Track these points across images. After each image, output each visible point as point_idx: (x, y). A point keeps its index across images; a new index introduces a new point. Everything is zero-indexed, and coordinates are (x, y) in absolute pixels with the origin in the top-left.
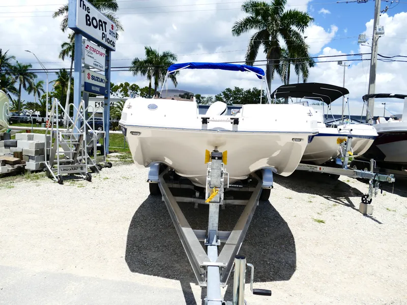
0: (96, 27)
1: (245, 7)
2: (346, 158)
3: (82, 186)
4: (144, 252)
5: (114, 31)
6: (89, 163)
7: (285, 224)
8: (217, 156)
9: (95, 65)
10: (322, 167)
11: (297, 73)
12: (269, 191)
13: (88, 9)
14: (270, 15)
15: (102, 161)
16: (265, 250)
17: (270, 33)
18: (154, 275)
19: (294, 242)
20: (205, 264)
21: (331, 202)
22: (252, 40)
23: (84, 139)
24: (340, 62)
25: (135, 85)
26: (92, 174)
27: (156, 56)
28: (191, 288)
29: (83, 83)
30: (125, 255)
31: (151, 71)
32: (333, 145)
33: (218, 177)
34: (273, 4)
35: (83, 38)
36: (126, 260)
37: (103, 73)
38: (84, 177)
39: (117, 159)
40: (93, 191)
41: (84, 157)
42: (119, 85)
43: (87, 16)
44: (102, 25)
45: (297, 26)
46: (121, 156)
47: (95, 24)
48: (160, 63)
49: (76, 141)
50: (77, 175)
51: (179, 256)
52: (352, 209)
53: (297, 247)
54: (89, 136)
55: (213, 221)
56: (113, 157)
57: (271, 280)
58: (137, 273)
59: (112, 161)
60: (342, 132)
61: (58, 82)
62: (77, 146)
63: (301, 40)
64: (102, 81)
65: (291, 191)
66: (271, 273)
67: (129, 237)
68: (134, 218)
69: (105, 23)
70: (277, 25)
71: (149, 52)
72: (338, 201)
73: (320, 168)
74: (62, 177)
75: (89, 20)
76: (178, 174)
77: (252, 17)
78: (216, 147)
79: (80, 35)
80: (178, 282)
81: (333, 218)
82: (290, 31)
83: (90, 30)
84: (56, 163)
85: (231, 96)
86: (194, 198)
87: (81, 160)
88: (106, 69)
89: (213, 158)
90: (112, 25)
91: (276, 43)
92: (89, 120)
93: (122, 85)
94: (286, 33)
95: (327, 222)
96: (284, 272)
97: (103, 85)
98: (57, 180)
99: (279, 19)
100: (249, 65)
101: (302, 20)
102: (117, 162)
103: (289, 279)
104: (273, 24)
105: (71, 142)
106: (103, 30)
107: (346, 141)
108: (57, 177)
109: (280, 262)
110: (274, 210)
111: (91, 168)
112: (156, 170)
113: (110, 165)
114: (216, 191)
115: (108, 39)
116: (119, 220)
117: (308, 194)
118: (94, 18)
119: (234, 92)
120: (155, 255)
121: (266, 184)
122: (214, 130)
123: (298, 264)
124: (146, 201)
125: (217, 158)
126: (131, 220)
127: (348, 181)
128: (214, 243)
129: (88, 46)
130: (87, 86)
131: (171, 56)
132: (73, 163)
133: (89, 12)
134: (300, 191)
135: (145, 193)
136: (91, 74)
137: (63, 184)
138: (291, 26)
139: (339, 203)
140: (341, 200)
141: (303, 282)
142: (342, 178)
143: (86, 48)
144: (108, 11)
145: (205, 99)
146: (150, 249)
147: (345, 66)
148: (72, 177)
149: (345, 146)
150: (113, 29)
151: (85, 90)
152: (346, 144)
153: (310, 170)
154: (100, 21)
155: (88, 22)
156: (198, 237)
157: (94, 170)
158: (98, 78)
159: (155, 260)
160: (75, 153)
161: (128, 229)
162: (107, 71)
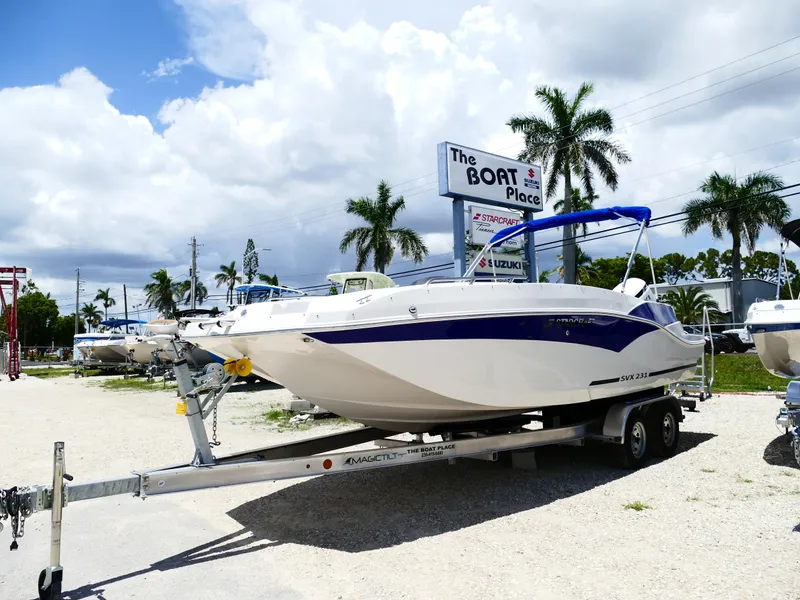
0: (491, 183)
5: (536, 179)
13: (470, 160)
43: (470, 170)
44: (505, 177)
47: (489, 179)
69: (514, 171)
75: (475, 175)
79: (459, 201)
90: (531, 170)
106: (508, 183)
115: (522, 194)
118: (485, 170)
129: (478, 215)
133: (474, 164)
143: (475, 218)
150: (532, 176)
154: (500, 170)
155: (474, 179)
158: (504, 262)
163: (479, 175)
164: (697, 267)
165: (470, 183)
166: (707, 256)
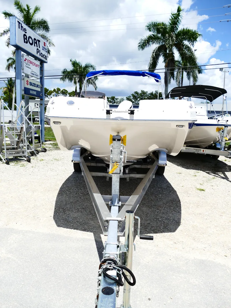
0: (31, 44)
1: (148, 27)
2: (223, 142)
3: (23, 165)
4: (67, 212)
5: (46, 47)
6: (29, 149)
7: (175, 192)
8: (117, 139)
9: (32, 74)
10: (205, 150)
11: (189, 79)
12: (164, 167)
13: (25, 30)
14: (168, 33)
15: (39, 147)
16: (158, 210)
17: (167, 47)
18: (74, 229)
19: (180, 205)
20: (108, 219)
21: (211, 176)
22: (153, 52)
23: (24, 131)
24: (221, 69)
25: (65, 90)
26: (31, 157)
27: (80, 67)
28: (101, 238)
29: (23, 88)
30: (53, 215)
31: (76, 78)
32: (213, 132)
33: (118, 154)
34: (170, 23)
35: (22, 53)
36: (54, 218)
37: (39, 80)
38: (25, 159)
39: (51, 146)
40: (32, 169)
41: (25, 144)
42: (52, 90)
43: (24, 35)
44: (36, 43)
45: (188, 41)
46: (54, 144)
47: (31, 42)
48: (83, 72)
49: (19, 132)
50: (20, 158)
51: (94, 215)
52: (227, 181)
53: (182, 208)
54: (29, 128)
55: (115, 188)
56: (47, 145)
57: (161, 232)
58: (61, 228)
59: (47, 147)
60: (220, 123)
61: (6, 88)
62: (19, 136)
63: (191, 52)
64: (37, 86)
65: (181, 168)
66: (162, 227)
67: (57, 202)
68: (61, 188)
69: (39, 41)
70: (173, 41)
71: (75, 64)
72: (217, 175)
73: (203, 151)
74: (8, 160)
75: (26, 38)
76: (93, 155)
77: (153, 35)
78: (118, 132)
79: (20, 51)
80: (92, 234)
81: (212, 187)
82: (183, 45)
83: (27, 47)
84: (4, 149)
85: (138, 98)
86: (106, 173)
87: (22, 147)
88: (40, 77)
89: (114, 140)
90: (44, 43)
91: (172, 55)
92: (28, 117)
93: (54, 90)
94: (180, 47)
95: (207, 190)
96: (171, 227)
97: (39, 89)
98: (5, 162)
99: (174, 35)
100: (152, 72)
101: (192, 36)
102: (51, 148)
103: (175, 231)
104: (169, 40)
105: (15, 133)
106: (37, 47)
107: (223, 130)
108: (5, 159)
109: (168, 219)
110: (167, 182)
111: (30, 153)
112: (78, 153)
113: (45, 150)
114: (116, 165)
115: (41, 53)
116: (50, 190)
117: (194, 170)
118: (30, 37)
119: (141, 94)
120: (76, 215)
121: (161, 162)
122: (116, 119)
123: (182, 221)
124: (71, 176)
125: (116, 140)
126: (59, 190)
127: (225, 160)
128: (116, 204)
129: (26, 59)
130: (27, 91)
131: (91, 66)
132: (17, 149)
133: (26, 33)
134: (187, 168)
135: (71, 170)
136: (29, 81)
137: (9, 164)
138: (184, 41)
139: (217, 177)
140: (219, 174)
141: (185, 234)
142: (221, 158)
143: (25, 60)
144: (41, 32)
145: (118, 100)
146: (72, 211)
147: (225, 72)
148: (16, 159)
149: (222, 133)
150: (45, 46)
151: (25, 93)
152: (223, 132)
153: (196, 152)
154: (35, 39)
155: (26, 41)
156: (105, 200)
157: (33, 154)
158: (35, 84)
159: (76, 218)
160: (18, 142)
161: (56, 196)
162: (42, 79)
163: (27, 39)
164: (53, 94)
165: (25, 42)
166: (56, 90)
